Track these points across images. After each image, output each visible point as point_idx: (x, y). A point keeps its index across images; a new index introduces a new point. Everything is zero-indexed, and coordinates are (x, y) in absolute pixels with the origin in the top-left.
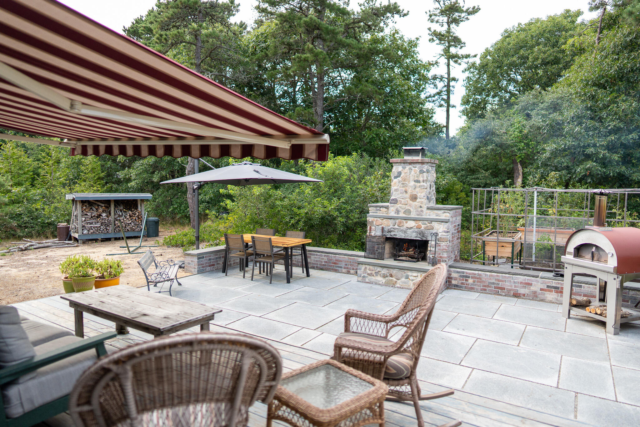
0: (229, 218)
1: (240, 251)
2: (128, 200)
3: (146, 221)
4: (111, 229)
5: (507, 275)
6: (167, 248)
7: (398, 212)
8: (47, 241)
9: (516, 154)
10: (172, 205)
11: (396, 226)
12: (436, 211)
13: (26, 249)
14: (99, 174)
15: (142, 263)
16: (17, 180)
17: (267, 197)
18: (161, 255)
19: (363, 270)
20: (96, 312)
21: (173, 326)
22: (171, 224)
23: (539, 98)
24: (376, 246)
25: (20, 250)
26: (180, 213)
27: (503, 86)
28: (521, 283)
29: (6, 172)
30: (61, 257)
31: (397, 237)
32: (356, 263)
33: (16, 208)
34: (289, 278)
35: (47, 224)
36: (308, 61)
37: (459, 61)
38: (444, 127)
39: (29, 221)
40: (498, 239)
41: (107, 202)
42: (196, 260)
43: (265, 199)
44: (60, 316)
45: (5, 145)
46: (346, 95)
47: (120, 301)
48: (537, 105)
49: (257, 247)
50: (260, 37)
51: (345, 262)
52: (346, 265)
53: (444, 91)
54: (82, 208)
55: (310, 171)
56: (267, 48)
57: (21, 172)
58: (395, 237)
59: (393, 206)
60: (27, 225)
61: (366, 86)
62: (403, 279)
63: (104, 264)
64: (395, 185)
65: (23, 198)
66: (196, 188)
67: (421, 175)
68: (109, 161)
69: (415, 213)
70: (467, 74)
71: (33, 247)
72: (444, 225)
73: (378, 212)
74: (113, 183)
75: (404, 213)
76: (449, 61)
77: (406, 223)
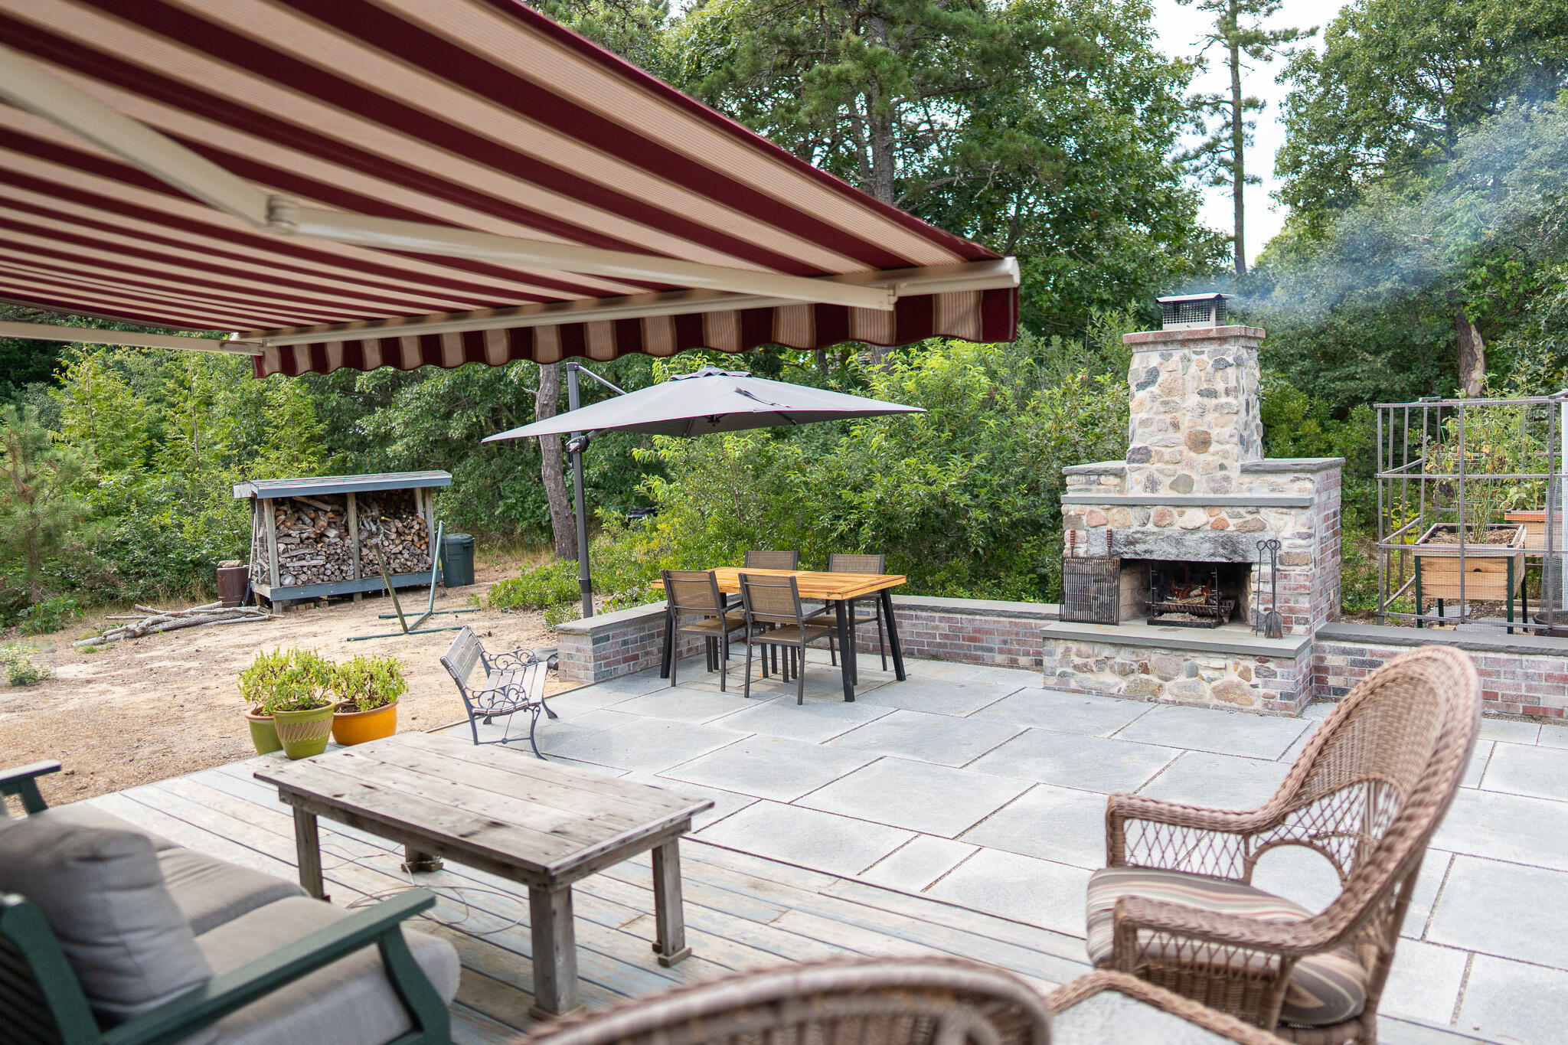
0: (659, 526)
1: (707, 617)
2: (389, 492)
3: (442, 545)
4: (351, 568)
5: (1503, 656)
6: (500, 615)
7: (1152, 484)
8: (194, 609)
9: (1464, 299)
10: (501, 497)
11: (1150, 527)
12: (1270, 478)
13: (144, 633)
14: (312, 427)
15: (453, 662)
16: (112, 453)
17: (761, 463)
18: (490, 634)
19: (1058, 655)
20: (355, 818)
21: (584, 857)
22: (502, 548)
23: (1526, 134)
24: (1093, 587)
25: (129, 634)
26: (525, 519)
27: (1398, 109)
28: (1549, 677)
29: (83, 436)
30: (232, 650)
31: (1155, 557)
32: (1033, 635)
33: (112, 527)
34: (849, 686)
35: (191, 565)
36: (848, 82)
37: (1267, 51)
38: (1230, 239)
39: (146, 558)
40: (1463, 548)
41: (339, 500)
42: (587, 645)
43: (756, 469)
44: (252, 821)
45: (77, 368)
46: (957, 169)
47: (418, 782)
48: (1519, 153)
49: (756, 604)
50: (709, 30)
51: (1003, 634)
52: (1005, 642)
53: (1227, 140)
54: (276, 517)
55: (880, 384)
56: (732, 56)
57: (120, 433)
58: (1147, 556)
59: (1139, 469)
60: (142, 568)
61: (1013, 139)
62: (1182, 679)
63: (353, 669)
64: (1142, 405)
65: (129, 501)
66: (575, 450)
67: (1220, 373)
68: (333, 392)
69: (1205, 485)
70: (1290, 86)
71: (160, 627)
72: (1296, 516)
73: (1094, 487)
74: (348, 449)
75: (1173, 486)
76: (1235, 52)
77: (1181, 515)
